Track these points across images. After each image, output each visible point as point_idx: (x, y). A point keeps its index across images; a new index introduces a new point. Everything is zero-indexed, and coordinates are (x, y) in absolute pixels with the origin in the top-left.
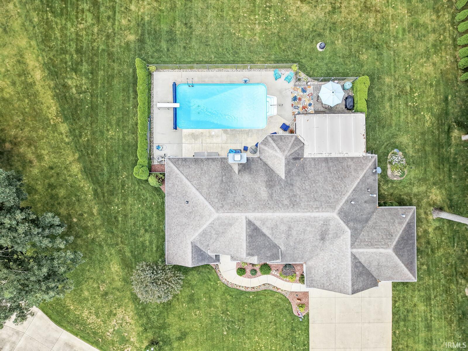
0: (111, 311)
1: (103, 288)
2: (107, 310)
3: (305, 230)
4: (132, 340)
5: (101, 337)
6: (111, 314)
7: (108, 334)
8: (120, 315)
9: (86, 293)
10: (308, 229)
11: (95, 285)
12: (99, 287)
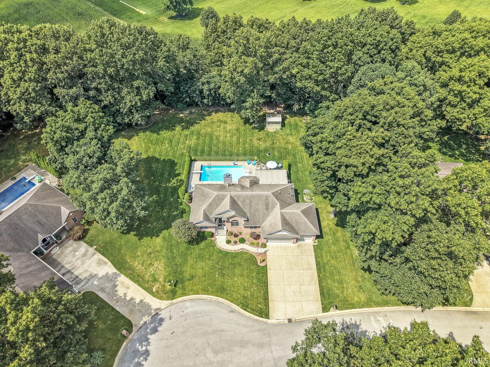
0: (151, 263)
1: (149, 251)
2: (149, 262)
3: (258, 203)
4: (160, 280)
5: (142, 278)
6: (151, 264)
7: (147, 276)
8: (156, 265)
9: (139, 253)
10: (259, 202)
11: (145, 249)
12: (147, 250)
